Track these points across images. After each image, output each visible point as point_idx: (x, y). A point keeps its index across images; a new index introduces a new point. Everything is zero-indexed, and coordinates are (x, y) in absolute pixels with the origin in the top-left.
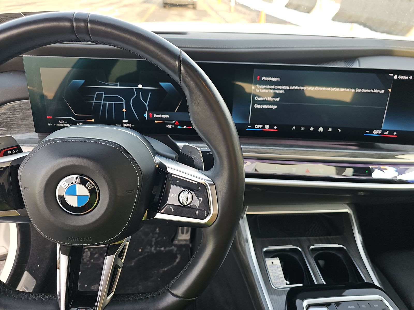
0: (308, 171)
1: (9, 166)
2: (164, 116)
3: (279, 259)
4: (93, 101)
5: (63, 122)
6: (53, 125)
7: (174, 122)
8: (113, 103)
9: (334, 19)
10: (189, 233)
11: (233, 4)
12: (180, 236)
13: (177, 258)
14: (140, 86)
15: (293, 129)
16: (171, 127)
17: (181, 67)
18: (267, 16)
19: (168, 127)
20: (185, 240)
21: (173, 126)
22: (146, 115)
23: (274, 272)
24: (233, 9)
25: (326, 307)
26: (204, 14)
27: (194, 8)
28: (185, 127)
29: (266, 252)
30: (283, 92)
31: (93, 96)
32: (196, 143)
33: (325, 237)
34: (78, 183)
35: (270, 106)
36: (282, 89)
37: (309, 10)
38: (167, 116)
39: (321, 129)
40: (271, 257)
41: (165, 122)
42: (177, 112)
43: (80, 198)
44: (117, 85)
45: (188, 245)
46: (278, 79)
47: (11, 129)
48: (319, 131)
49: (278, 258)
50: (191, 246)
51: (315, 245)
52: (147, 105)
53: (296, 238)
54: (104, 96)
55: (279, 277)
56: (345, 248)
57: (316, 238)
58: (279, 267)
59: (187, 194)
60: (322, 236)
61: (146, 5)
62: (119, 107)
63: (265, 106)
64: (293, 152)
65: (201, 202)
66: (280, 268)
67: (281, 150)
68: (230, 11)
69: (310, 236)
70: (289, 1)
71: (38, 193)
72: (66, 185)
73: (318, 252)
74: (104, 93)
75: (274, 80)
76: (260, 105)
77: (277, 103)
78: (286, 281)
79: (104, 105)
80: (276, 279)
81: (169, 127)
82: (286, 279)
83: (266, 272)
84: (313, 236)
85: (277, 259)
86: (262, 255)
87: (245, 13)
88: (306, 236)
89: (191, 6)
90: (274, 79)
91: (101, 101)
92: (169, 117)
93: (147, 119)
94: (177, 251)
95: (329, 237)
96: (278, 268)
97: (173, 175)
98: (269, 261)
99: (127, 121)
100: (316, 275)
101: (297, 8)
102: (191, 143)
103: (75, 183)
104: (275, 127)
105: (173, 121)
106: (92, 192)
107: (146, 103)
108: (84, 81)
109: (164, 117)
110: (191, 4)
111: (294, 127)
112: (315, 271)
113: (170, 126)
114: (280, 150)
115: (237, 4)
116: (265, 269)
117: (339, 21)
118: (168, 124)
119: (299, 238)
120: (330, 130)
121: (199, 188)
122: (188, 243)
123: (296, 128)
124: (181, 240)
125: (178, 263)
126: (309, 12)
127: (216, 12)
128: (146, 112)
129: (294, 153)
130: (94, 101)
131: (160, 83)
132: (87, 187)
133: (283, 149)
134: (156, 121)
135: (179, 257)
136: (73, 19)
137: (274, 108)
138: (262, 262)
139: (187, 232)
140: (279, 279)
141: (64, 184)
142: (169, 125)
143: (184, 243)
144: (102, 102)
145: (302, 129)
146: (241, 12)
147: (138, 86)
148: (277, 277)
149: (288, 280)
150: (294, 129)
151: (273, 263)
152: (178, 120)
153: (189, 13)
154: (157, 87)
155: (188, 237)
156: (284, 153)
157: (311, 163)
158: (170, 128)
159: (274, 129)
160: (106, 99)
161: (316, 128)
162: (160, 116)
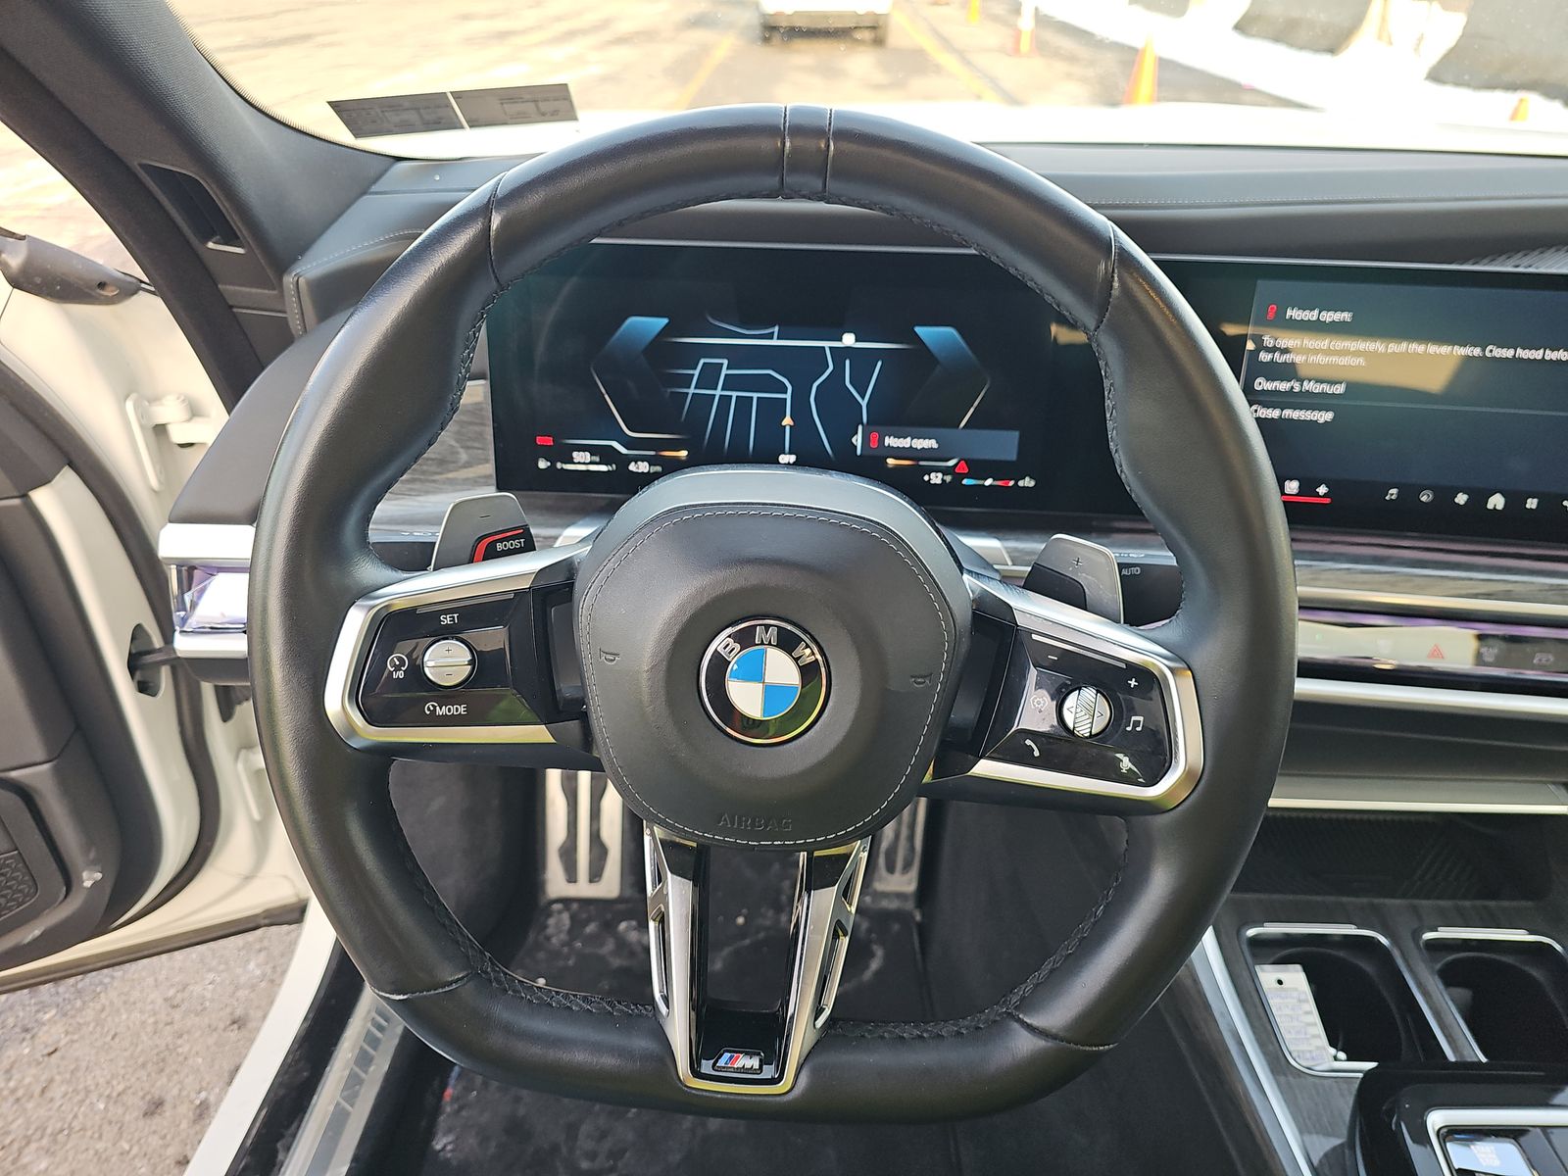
0: (1436, 653)
1: (530, 588)
2: (920, 444)
3: (1305, 971)
4: (689, 387)
5: (586, 456)
6: (553, 465)
7: (951, 463)
8: (752, 398)
9: (1436, 76)
10: (914, 873)
11: (1026, 23)
12: (880, 880)
13: (872, 955)
14: (849, 340)
15: (1387, 498)
16: (939, 481)
17: (1113, 277)
18: (1163, 64)
19: (930, 479)
20: (900, 896)
21: (948, 478)
22: (858, 440)
23: (1287, 1015)
24: (1025, 44)
25: (1513, 1141)
26: (917, 63)
27: (879, 42)
28: (989, 482)
29: (1255, 942)
30: (1360, 361)
31: (691, 372)
32: (1027, 540)
33: (1478, 903)
34: (770, 644)
35: (1309, 412)
36: (1357, 353)
37: (1333, 43)
38: (931, 444)
39: (1497, 502)
40: (1272, 960)
41: (921, 463)
42: (968, 431)
43: (771, 692)
44: (770, 336)
45: (908, 916)
46: (1346, 316)
47: (422, 477)
48: (1490, 506)
49: (1298, 967)
50: (918, 917)
51: (1439, 929)
52: (864, 404)
53: (1365, 900)
54: (724, 371)
55: (1306, 1034)
56: (1558, 947)
57: (1442, 903)
58: (1303, 997)
59: (1094, 700)
60: (1465, 897)
61: (699, 35)
62: (773, 410)
63: (1288, 413)
64: (1386, 583)
65: (1139, 729)
66: (1307, 1001)
67: (1343, 572)
68: (1016, 51)
69: (1416, 896)
70: (1252, 4)
71: (648, 671)
72: (733, 649)
73: (1450, 958)
74: (725, 362)
75: (1328, 320)
76: (1270, 410)
77: (1335, 402)
78: (1333, 1051)
79: (725, 401)
80: (1296, 1039)
81: (932, 482)
82: (1333, 1044)
83: (1261, 1009)
84: (1427, 897)
85: (1297, 971)
86: (1243, 953)
87: (1072, 59)
88: (1404, 896)
89: (867, 35)
90: (1328, 316)
91: (716, 389)
92: (935, 446)
93: (859, 452)
94: (869, 931)
95: (1492, 904)
96: (1300, 1001)
97: (1034, 637)
98: (1268, 975)
99: (792, 458)
100: (1452, 1037)
101: (1285, 33)
102: (1007, 537)
103: (762, 643)
104: (1322, 490)
105: (947, 460)
106: (808, 672)
107: (863, 398)
108: (665, 321)
109: (919, 448)
110: (868, 27)
111: (1394, 491)
112: (1449, 1019)
113: (936, 478)
114: (1339, 572)
115: (1042, 20)
116: (1257, 1000)
117: (1458, 83)
118: (930, 470)
119: (1376, 901)
120: (1532, 503)
121: (1133, 683)
122: (910, 905)
123: (1399, 494)
124: (886, 895)
125: (878, 973)
126: (1332, 50)
127: (962, 56)
128: (860, 428)
129: (1393, 588)
130: (692, 390)
131: (919, 330)
132: (796, 660)
133: (1348, 569)
134: (891, 461)
135: (879, 952)
136: (784, 128)
137: (1321, 421)
138: (1245, 974)
139: (907, 866)
140: (1308, 1039)
141: (728, 645)
142: (933, 475)
143: (893, 905)
144: (718, 392)
145: (1424, 499)
146: (1056, 54)
147: (841, 340)
148: (1298, 1032)
149: (1340, 1045)
150: (1393, 497)
151: (1280, 982)
152: (966, 457)
153: (860, 62)
154: (907, 343)
155: (909, 884)
156: (1354, 582)
157: (1449, 622)
158: (935, 484)
159: (1317, 495)
160: (732, 383)
161: (1479, 497)
162: (905, 443)
